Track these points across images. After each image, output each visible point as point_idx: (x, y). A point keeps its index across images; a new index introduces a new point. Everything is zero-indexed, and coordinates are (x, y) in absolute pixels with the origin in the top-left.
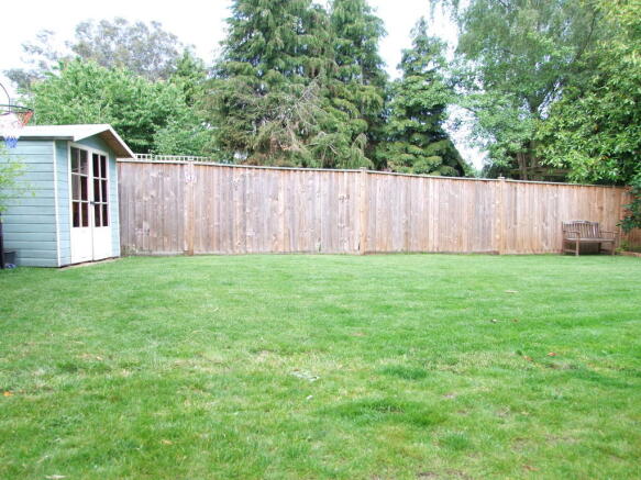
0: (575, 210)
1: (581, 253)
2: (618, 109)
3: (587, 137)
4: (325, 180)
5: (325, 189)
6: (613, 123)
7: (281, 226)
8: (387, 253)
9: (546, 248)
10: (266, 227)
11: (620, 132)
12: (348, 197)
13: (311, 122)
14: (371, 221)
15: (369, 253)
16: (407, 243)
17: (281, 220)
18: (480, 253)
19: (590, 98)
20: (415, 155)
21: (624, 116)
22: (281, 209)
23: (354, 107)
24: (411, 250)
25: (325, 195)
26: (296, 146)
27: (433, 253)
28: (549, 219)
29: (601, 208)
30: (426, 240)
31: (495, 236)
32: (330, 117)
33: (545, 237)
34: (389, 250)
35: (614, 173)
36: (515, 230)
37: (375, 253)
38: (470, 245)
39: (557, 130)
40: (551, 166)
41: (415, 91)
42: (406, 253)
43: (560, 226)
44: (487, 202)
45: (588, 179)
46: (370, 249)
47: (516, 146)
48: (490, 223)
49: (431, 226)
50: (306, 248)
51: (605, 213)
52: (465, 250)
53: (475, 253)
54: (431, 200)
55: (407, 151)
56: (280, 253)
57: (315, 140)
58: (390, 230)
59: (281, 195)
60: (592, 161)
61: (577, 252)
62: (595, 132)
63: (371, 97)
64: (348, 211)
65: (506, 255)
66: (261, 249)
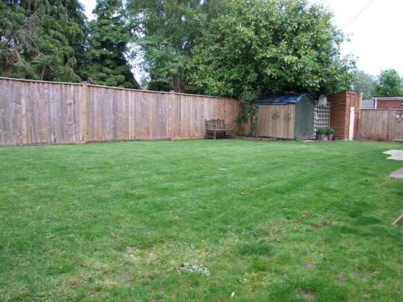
0: (212, 112)
1: (217, 138)
2: (232, 55)
3: (215, 69)
4: (57, 90)
5: (58, 96)
6: (229, 63)
7: (24, 124)
8: (102, 142)
9: (197, 135)
10: (11, 124)
11: (232, 68)
12: (74, 102)
13: (33, 45)
14: (91, 120)
15: (90, 142)
16: (115, 134)
17: (24, 120)
18: (160, 140)
19: (216, 47)
20: (108, 74)
21: (235, 59)
22: (24, 111)
23: (64, 37)
24: (117, 139)
25: (57, 101)
26: (21, 62)
27: (132, 140)
28: (199, 117)
29: (225, 111)
30: (127, 132)
31: (168, 128)
32: (47, 42)
33: (196, 129)
34: (103, 139)
35: (231, 91)
36: (180, 124)
37: (94, 142)
38: (154, 135)
39: (199, 64)
40: (195, 85)
41: (107, 31)
42: (115, 141)
43: (204, 122)
44: (164, 107)
45: (218, 94)
46: (90, 139)
47: (174, 71)
48: (165, 120)
49: (130, 123)
50: (44, 141)
51: (227, 113)
52: (151, 138)
53: (157, 140)
54: (130, 105)
55: (101, 71)
56: (24, 145)
57: (36, 59)
58: (103, 126)
59: (23, 101)
60: (220, 84)
61: (215, 137)
62: (220, 67)
63: (76, 31)
64: (74, 112)
65: (175, 141)
66: (8, 143)
